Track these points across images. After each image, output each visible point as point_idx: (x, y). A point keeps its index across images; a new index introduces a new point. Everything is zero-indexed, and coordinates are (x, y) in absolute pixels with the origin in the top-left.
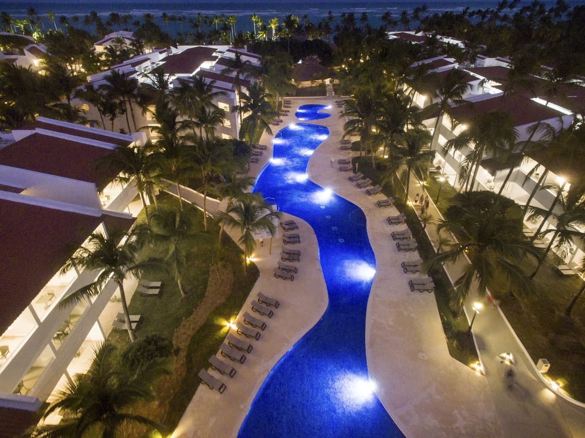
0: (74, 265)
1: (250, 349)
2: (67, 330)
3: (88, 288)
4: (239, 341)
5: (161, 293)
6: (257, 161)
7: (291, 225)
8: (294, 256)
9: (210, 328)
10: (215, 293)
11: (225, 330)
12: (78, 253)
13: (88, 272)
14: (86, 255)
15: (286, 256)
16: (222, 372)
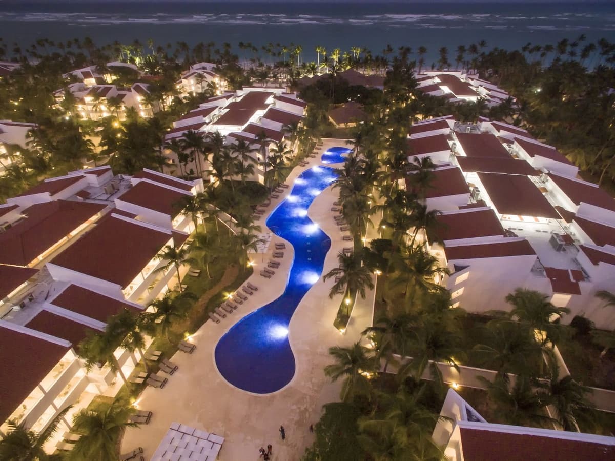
0: (159, 257)
1: (235, 308)
2: (153, 286)
3: (163, 268)
4: (231, 303)
5: (199, 276)
6: (277, 197)
7: (282, 246)
8: (275, 265)
9: (220, 296)
10: (227, 280)
11: (226, 298)
12: (160, 252)
13: (164, 261)
14: (163, 253)
15: (271, 264)
16: (220, 316)
